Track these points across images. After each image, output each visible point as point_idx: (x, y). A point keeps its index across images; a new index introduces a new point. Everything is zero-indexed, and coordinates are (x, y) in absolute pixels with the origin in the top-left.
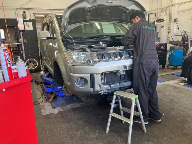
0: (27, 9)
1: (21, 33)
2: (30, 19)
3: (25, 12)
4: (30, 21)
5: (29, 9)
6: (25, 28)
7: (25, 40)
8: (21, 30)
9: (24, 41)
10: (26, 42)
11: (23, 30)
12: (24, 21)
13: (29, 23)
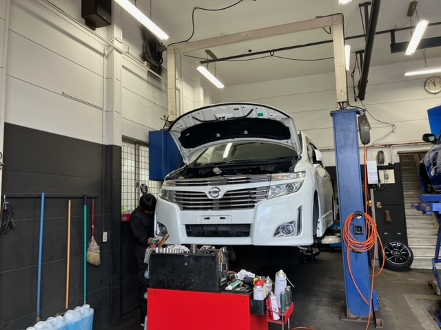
0: (386, 146)
1: (372, 191)
2: (389, 164)
3: (382, 152)
4: (390, 167)
5: (390, 145)
6: (379, 180)
7: (379, 204)
8: (372, 185)
9: (375, 204)
10: (380, 207)
11: (376, 185)
12: (379, 168)
13: (387, 171)
